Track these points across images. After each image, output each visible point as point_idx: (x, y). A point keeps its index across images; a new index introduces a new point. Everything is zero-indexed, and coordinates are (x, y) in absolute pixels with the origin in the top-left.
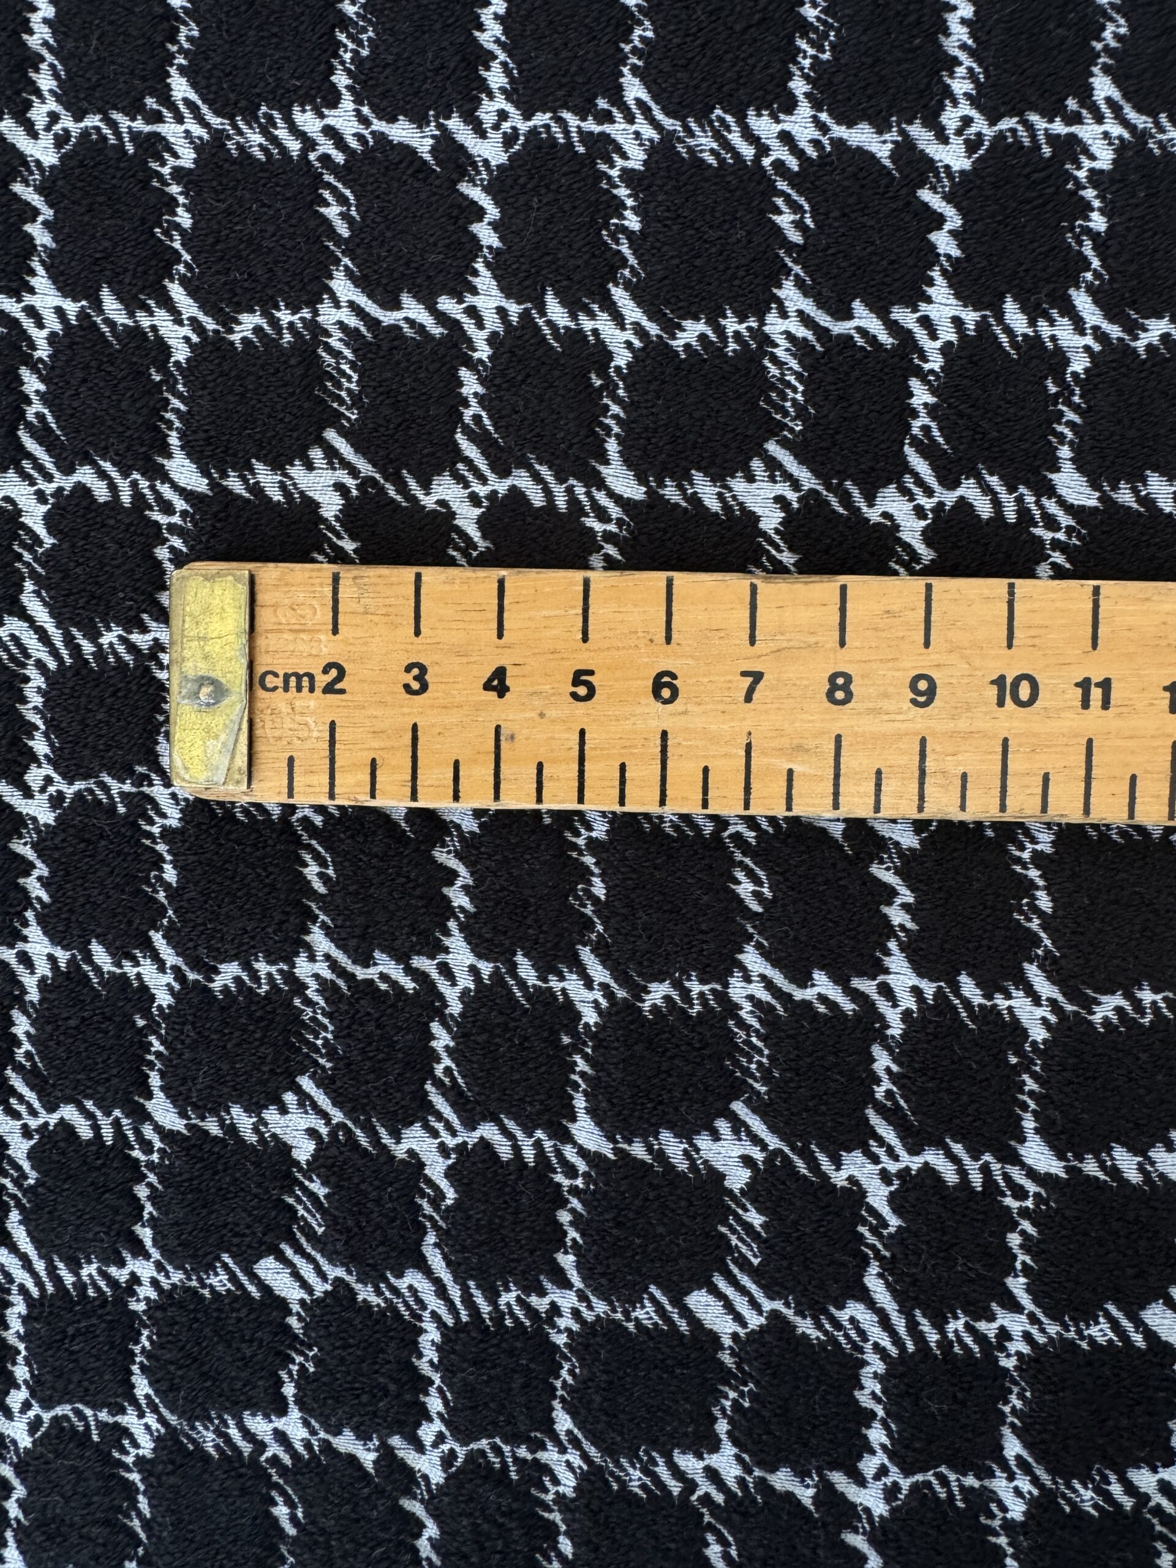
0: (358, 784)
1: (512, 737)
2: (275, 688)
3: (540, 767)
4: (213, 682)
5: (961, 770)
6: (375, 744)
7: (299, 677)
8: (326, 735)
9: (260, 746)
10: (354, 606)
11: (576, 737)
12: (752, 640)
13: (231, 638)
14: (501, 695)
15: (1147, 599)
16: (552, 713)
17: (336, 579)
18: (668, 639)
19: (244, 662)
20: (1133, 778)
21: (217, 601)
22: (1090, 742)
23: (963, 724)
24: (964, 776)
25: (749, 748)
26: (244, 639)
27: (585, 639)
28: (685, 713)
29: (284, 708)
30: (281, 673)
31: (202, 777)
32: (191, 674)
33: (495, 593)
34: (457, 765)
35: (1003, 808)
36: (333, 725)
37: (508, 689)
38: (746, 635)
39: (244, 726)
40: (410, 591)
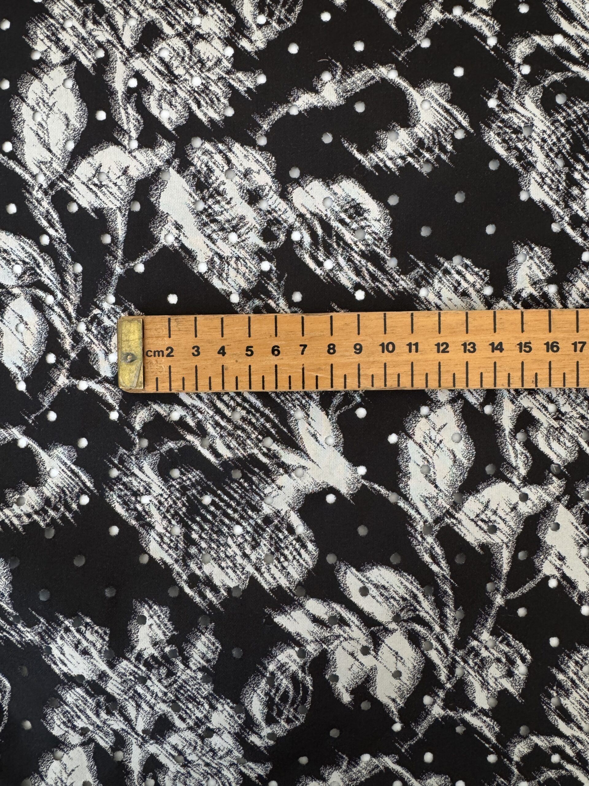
0: (179, 386)
1: (227, 369)
2: (151, 356)
3: (237, 378)
4: (132, 355)
5: (371, 373)
6: (184, 372)
7: (159, 352)
8: (168, 370)
9: (146, 375)
10: (176, 328)
11: (248, 368)
12: (303, 335)
13: (137, 340)
15: (428, 317)
16: (240, 360)
17: (169, 320)
18: (276, 335)
20: (427, 374)
21: (132, 329)
22: (412, 363)
23: (371, 359)
24: (373, 376)
25: (303, 369)
26: (141, 340)
27: (250, 336)
28: (282, 359)
29: (154, 362)
30: (153, 351)
31: (129, 386)
35: (385, 385)
37: (226, 353)
38: (301, 333)
39: (142, 368)
40: (193, 323)
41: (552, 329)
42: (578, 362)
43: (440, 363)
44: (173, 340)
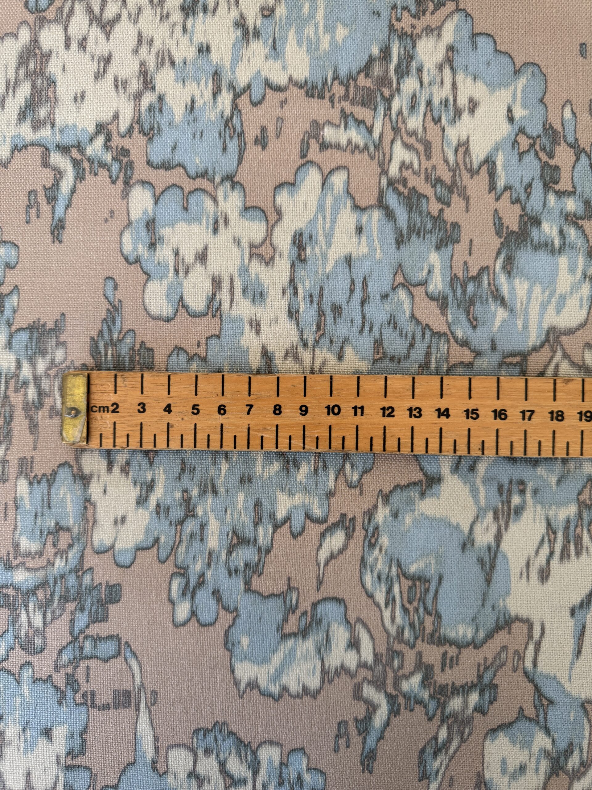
0: (123, 442)
1: (172, 427)
2: (96, 411)
3: (182, 436)
4: (77, 409)
5: (316, 435)
6: (129, 429)
7: (104, 407)
8: (113, 426)
9: (90, 430)
10: (123, 385)
11: (193, 426)
12: (250, 395)
13: (82, 395)
14: (169, 413)
15: (375, 380)
16: (186, 418)
17: (116, 376)
18: (223, 395)
19: (86, 402)
20: (372, 438)
21: (77, 383)
22: (357, 427)
23: (317, 421)
24: (317, 438)
25: (249, 429)
26: (86, 394)
27: (196, 394)
28: (228, 418)
29: (99, 418)
30: (98, 406)
31: (72, 440)
32: (69, 406)
33: (167, 380)
34: (155, 435)
36: (115, 423)
37: (171, 411)
38: (247, 393)
39: (86, 423)
40: (140, 379)
41: (501, 396)
42: (526, 431)
43: (385, 427)
44: (119, 396)
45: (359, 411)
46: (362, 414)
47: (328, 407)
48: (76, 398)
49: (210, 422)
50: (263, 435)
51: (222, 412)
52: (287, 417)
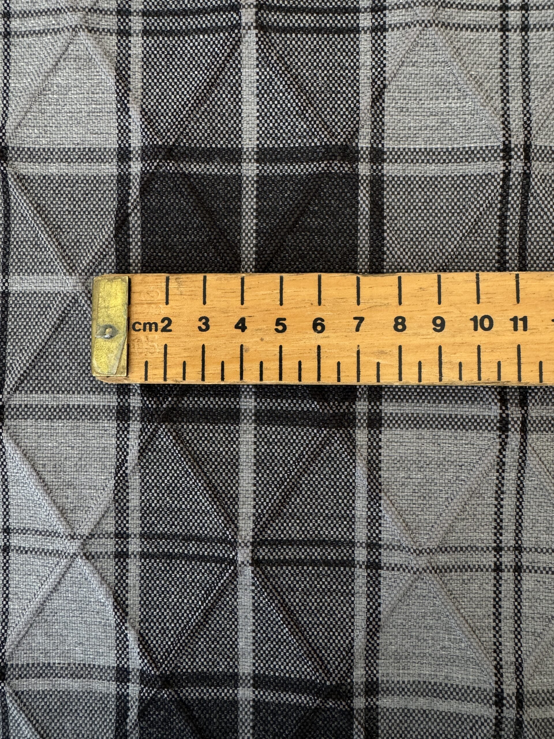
0: (177, 373)
1: (247, 350)
3: (261, 364)
4: (112, 327)
5: (459, 361)
6: (185, 355)
7: (150, 324)
9: (132, 357)
10: (177, 292)
12: (358, 303)
13: (120, 307)
14: (243, 331)
15: (542, 280)
16: (267, 338)
17: (168, 280)
18: (320, 303)
19: (126, 318)
20: (541, 363)
21: (114, 291)
22: (519, 346)
23: (458, 340)
24: (460, 364)
25: (358, 353)
26: (126, 307)
27: (281, 304)
28: (328, 337)
29: (143, 339)
31: (106, 372)
32: (101, 324)
33: (240, 284)
34: (222, 363)
35: (479, 379)
36: (166, 347)
38: (355, 300)
39: (126, 347)
40: (202, 283)
44: (172, 308)
45: (520, 324)
46: (525, 328)
47: (475, 319)
48: (112, 312)
49: (301, 343)
50: (380, 361)
51: (319, 328)
52: (415, 334)
